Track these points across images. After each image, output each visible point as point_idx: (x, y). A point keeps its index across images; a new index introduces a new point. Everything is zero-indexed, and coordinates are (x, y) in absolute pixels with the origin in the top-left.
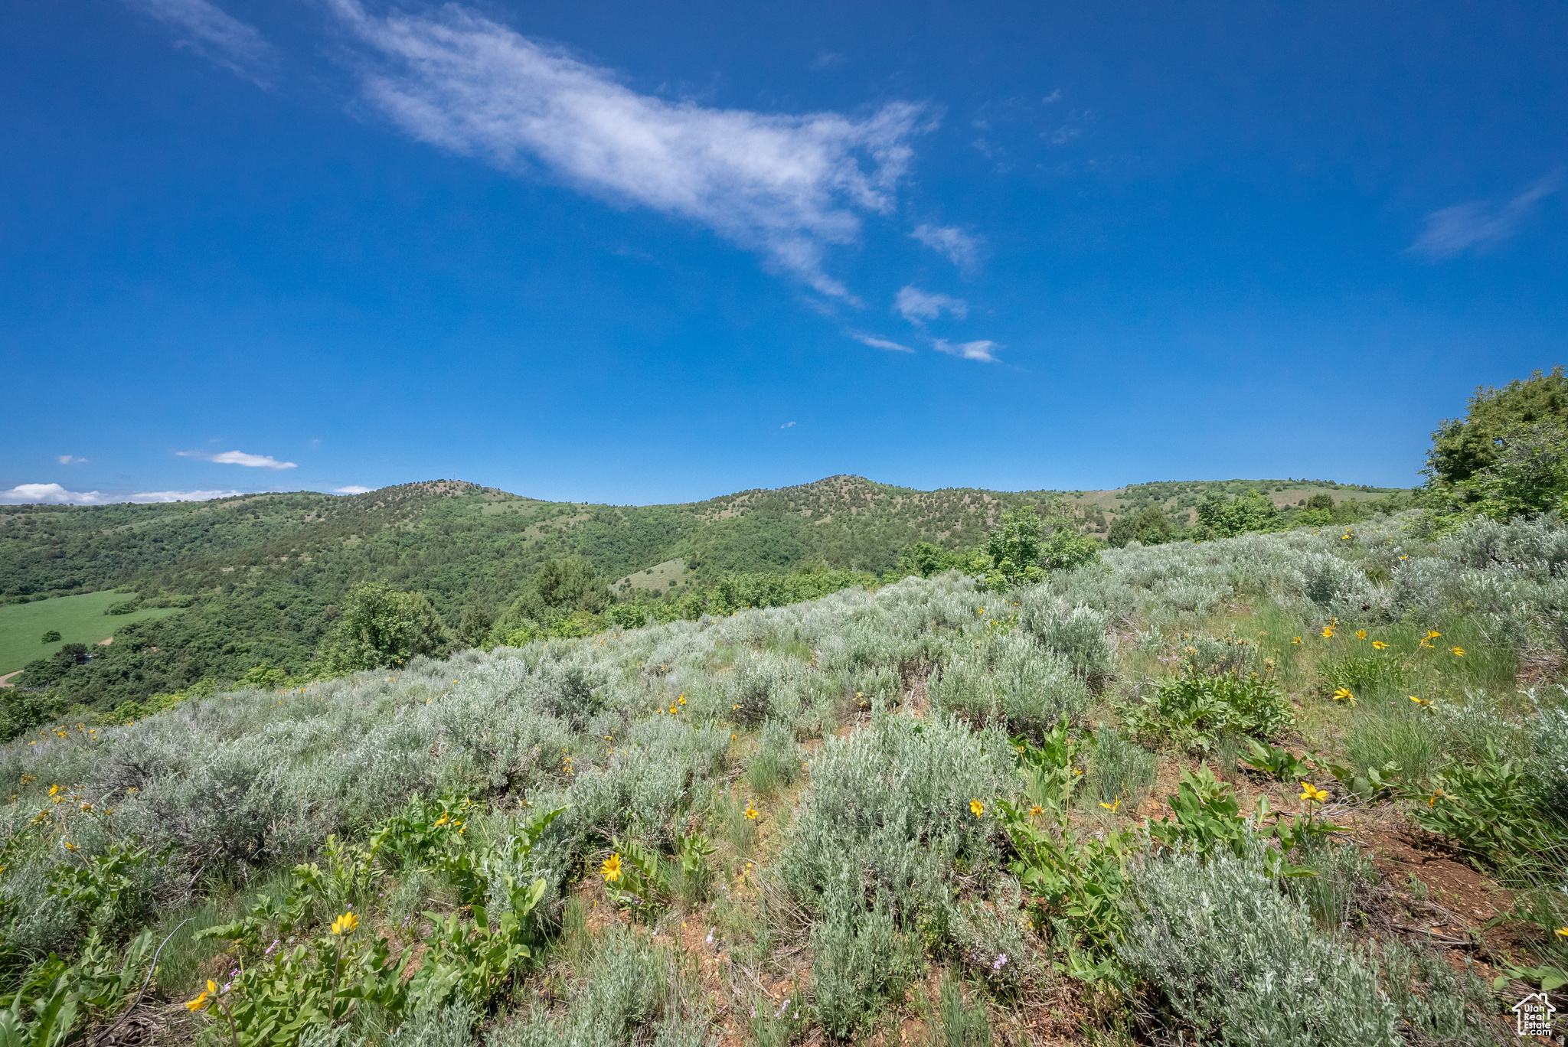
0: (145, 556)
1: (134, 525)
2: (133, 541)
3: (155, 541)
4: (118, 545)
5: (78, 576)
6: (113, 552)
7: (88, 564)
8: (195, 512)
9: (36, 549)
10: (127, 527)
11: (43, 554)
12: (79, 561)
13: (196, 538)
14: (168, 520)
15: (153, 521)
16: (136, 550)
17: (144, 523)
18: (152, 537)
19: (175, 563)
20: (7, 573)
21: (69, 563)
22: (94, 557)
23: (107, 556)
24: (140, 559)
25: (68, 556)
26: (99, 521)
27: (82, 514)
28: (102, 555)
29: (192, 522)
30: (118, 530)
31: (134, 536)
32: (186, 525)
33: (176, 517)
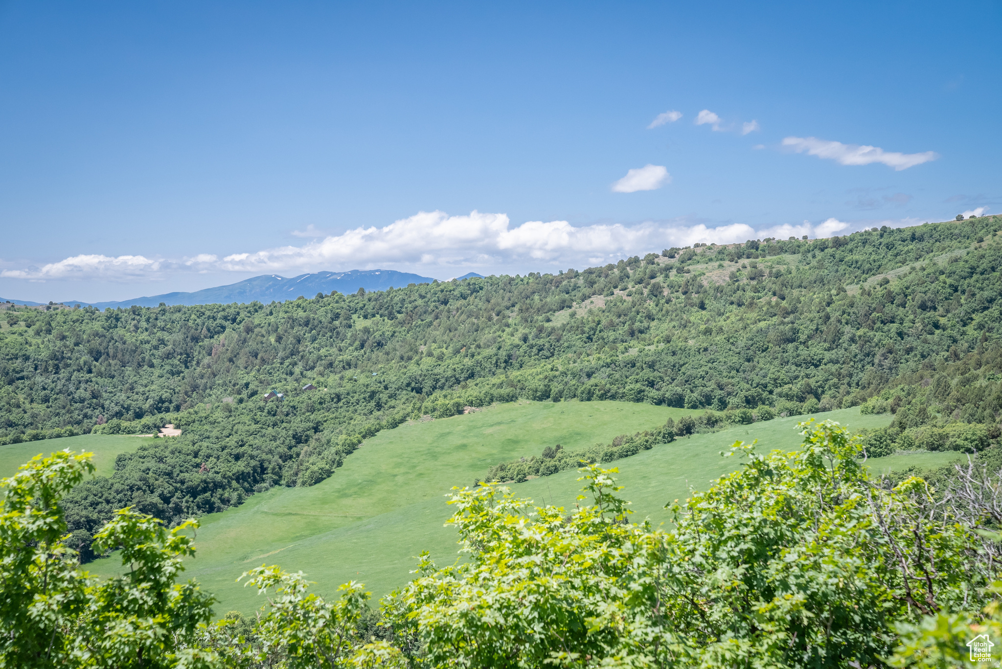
0: (910, 341)
1: (891, 275)
2: (891, 309)
3: (923, 307)
4: (867, 315)
5: (818, 376)
6: (860, 333)
7: (828, 355)
8: (988, 240)
9: (762, 324)
10: (879, 278)
11: (772, 335)
12: (817, 349)
13: (991, 301)
14: (942, 260)
15: (918, 265)
16: (894, 327)
17: (906, 269)
18: (919, 297)
19: (956, 356)
20: (731, 368)
21: (804, 352)
22: (835, 342)
23: (852, 340)
24: (900, 346)
25: (803, 337)
26: (842, 267)
27: (819, 255)
28: (846, 337)
29: (985, 264)
30: (867, 286)
31: (890, 298)
32: (973, 271)
33: (957, 253)
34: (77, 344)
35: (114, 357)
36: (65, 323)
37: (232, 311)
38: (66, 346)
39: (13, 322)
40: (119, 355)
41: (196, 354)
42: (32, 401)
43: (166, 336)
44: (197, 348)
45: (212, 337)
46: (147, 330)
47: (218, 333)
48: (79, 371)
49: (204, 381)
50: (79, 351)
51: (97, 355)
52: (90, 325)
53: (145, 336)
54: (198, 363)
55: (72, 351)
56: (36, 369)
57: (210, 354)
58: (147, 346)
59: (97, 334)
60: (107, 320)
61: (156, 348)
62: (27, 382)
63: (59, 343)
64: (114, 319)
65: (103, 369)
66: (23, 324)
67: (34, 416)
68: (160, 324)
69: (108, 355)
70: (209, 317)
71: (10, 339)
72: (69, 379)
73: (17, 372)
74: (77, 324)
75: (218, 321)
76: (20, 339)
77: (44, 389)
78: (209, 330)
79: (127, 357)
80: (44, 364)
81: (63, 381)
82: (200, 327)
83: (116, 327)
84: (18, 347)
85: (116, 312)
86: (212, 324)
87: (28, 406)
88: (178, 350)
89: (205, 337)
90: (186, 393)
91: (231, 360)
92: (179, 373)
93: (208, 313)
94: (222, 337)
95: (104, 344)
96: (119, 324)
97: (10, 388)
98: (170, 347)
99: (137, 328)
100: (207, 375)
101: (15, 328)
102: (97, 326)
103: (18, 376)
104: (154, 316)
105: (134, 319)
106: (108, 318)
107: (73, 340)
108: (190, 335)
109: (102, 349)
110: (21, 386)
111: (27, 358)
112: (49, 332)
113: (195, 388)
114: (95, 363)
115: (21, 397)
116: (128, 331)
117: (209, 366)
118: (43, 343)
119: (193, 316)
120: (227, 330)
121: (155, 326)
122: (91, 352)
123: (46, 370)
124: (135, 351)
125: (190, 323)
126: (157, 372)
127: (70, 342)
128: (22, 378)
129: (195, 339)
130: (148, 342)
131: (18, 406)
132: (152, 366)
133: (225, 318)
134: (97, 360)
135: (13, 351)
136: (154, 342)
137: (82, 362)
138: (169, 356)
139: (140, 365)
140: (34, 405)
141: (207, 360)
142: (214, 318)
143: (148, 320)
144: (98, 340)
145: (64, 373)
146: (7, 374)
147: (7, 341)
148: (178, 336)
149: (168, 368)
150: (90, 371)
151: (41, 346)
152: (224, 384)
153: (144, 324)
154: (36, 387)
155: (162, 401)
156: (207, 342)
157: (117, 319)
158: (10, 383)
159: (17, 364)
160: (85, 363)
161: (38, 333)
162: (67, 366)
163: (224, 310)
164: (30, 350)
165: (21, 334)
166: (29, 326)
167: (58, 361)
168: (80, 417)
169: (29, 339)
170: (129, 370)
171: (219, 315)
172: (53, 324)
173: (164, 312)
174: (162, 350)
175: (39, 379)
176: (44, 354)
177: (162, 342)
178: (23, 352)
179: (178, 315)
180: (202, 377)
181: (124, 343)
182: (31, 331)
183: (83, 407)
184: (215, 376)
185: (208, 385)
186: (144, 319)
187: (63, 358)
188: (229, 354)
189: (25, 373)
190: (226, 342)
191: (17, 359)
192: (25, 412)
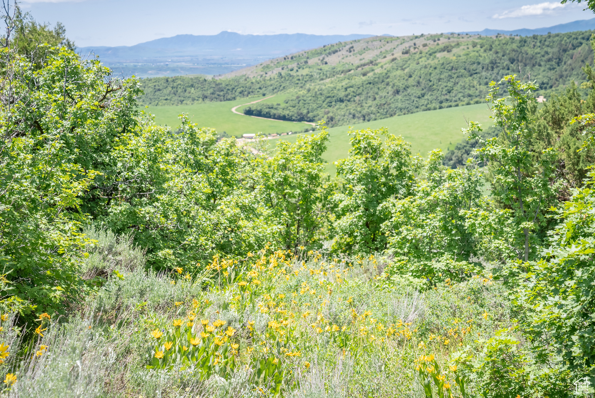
34: (503, 56)
35: (521, 62)
36: (499, 45)
37: (587, 34)
38: (498, 57)
39: (474, 45)
40: (524, 61)
41: (564, 58)
42: (480, 84)
43: (549, 50)
44: (565, 55)
45: (574, 49)
46: (539, 47)
47: (578, 46)
48: (503, 69)
49: (566, 73)
50: (504, 59)
51: (512, 61)
52: (511, 46)
53: (538, 50)
54: (565, 63)
55: (501, 59)
56: (483, 68)
57: (572, 58)
58: (539, 55)
59: (514, 50)
60: (520, 43)
61: (543, 56)
62: (478, 75)
63: (494, 56)
64: (524, 42)
65: (515, 68)
66: (479, 46)
67: (480, 92)
68: (547, 43)
69: (518, 60)
70: (574, 39)
71: (472, 54)
72: (498, 74)
73: (474, 70)
74: (505, 45)
75: (579, 40)
76: (477, 54)
77: (486, 78)
78: (573, 45)
79: (528, 61)
80: (487, 66)
81: (495, 74)
82: (568, 44)
83: (524, 46)
84: (475, 58)
85: (525, 38)
86: (575, 42)
87: (478, 87)
88: (555, 57)
89: (571, 49)
90: (556, 80)
91: (583, 61)
92: (554, 69)
93: (573, 36)
94: (580, 49)
95: (517, 55)
96: (526, 44)
97: (470, 78)
98: (550, 56)
99: (534, 46)
100: (569, 70)
101: (475, 49)
102: (514, 46)
103: (474, 72)
104: (544, 39)
105: (533, 41)
106: (520, 42)
107: (502, 54)
108: (562, 48)
109: (515, 58)
110: (476, 77)
111: (479, 63)
112: (490, 50)
113: (561, 76)
114: (511, 65)
115: (475, 83)
116: (530, 48)
117: (570, 65)
118: (487, 55)
119: (565, 38)
120: (583, 45)
121: (544, 45)
122: (510, 59)
123: (487, 69)
124: (532, 58)
125: (563, 42)
126: (542, 69)
127: (500, 55)
128: (476, 73)
129: (565, 51)
130: (539, 53)
131: (474, 87)
132: (540, 65)
133: (583, 38)
134: (512, 63)
135: (473, 60)
136: (543, 53)
137: (505, 65)
138: (549, 60)
139: (534, 65)
140: (481, 86)
141: (569, 62)
142: (577, 39)
143: (540, 42)
144: (514, 53)
145: (495, 70)
146: (470, 71)
147: (470, 55)
148: (555, 50)
149: (548, 66)
150: (508, 69)
151: (486, 57)
152: (578, 74)
153: (538, 44)
154: (482, 78)
155: (543, 83)
156: (571, 52)
157: (525, 42)
158: (471, 75)
159: (474, 66)
160: (507, 65)
161: (485, 51)
162: (497, 67)
163: (583, 34)
164: (481, 59)
165: (477, 52)
166: (481, 47)
167: (493, 64)
168: (502, 92)
169: (481, 54)
170: (528, 68)
171: (580, 37)
172: (493, 46)
173: (549, 37)
174: (547, 57)
175: (484, 73)
176: (487, 61)
177: (547, 53)
178: (477, 61)
179: (557, 38)
180: (566, 70)
181: (527, 54)
182: (482, 50)
183: (504, 87)
184: (573, 69)
185: (569, 75)
186: (538, 41)
187: (496, 63)
188: (582, 58)
189: (478, 71)
190: (582, 52)
191: (474, 64)
192: (477, 90)
